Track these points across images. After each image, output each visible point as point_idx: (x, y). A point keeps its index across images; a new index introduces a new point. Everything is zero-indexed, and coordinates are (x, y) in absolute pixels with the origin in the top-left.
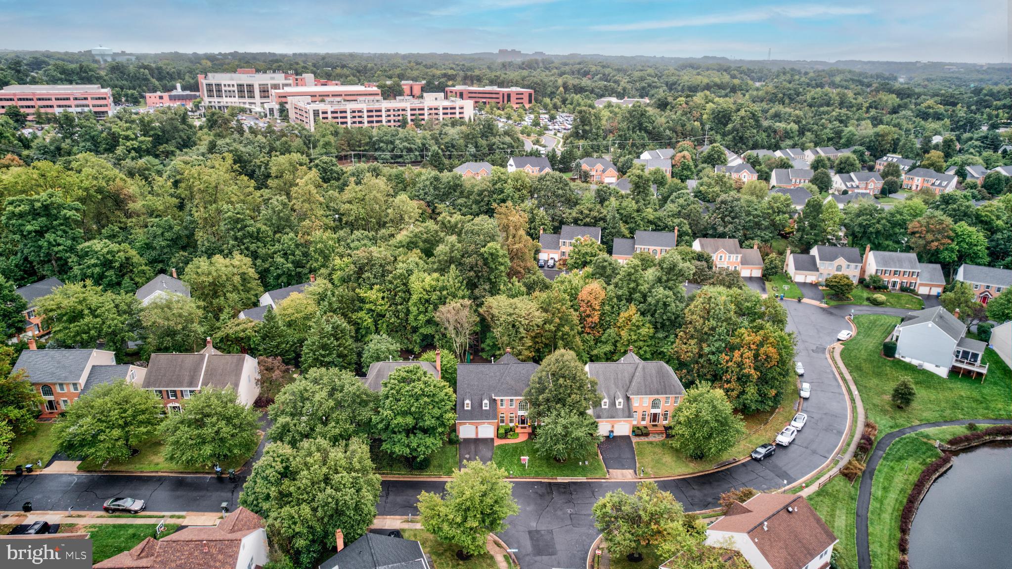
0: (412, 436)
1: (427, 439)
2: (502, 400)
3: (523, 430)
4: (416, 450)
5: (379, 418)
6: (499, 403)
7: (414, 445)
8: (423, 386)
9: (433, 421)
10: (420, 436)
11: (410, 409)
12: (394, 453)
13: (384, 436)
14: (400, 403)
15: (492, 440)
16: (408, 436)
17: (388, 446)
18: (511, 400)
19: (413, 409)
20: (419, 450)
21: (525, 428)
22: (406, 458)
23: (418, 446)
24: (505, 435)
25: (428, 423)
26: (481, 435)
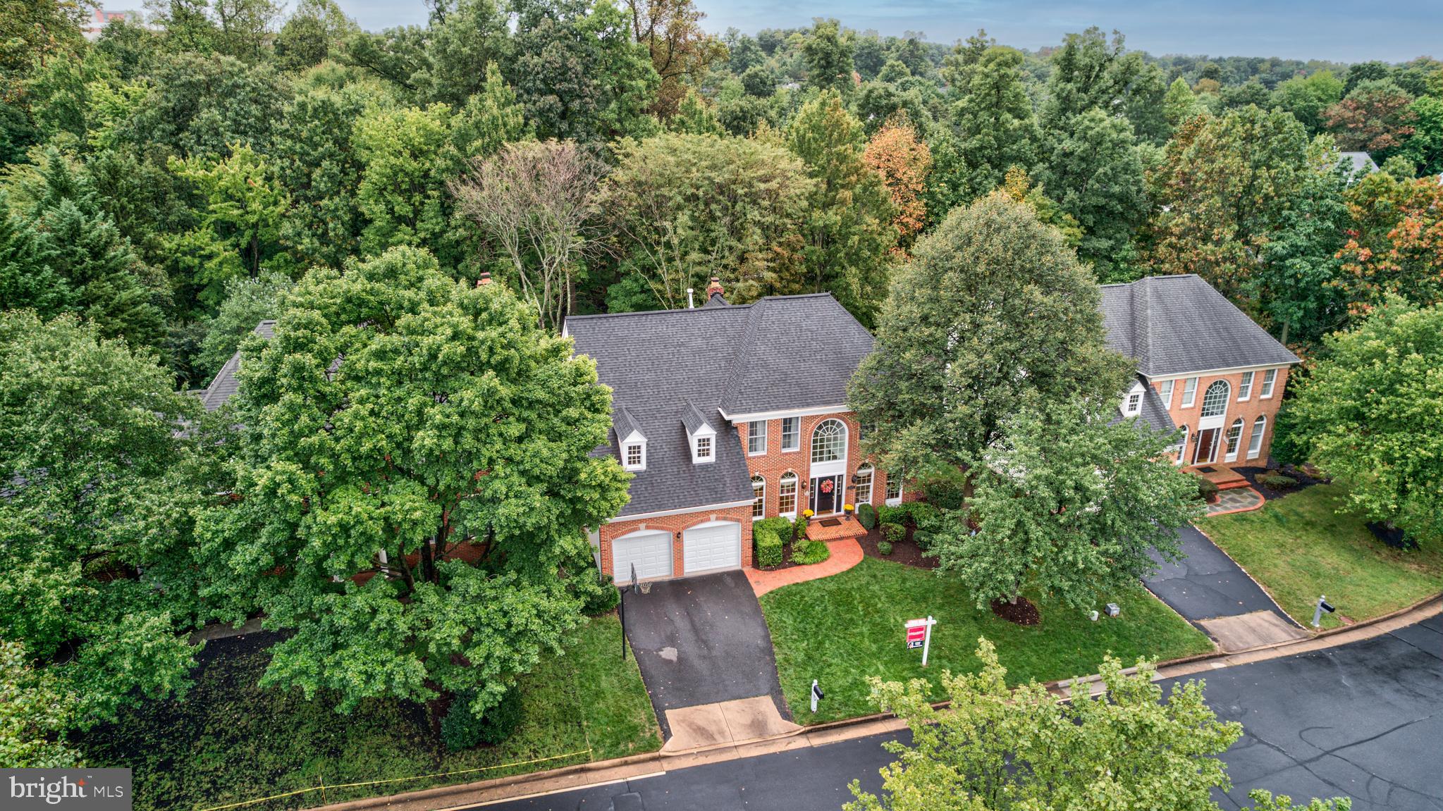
0: (428, 593)
1: (510, 598)
2: (753, 425)
3: (832, 532)
4: (459, 659)
5: (230, 521)
6: (745, 437)
7: (448, 633)
8: (465, 323)
9: (537, 498)
10: (473, 586)
11: (403, 446)
12: (340, 695)
13: (276, 613)
14: (345, 416)
15: (738, 576)
16: (405, 595)
17: (300, 661)
18: (787, 423)
19: (425, 439)
20: (475, 656)
21: (834, 522)
22: (410, 709)
23: (466, 641)
24: (783, 557)
25: (509, 509)
26: (694, 566)
